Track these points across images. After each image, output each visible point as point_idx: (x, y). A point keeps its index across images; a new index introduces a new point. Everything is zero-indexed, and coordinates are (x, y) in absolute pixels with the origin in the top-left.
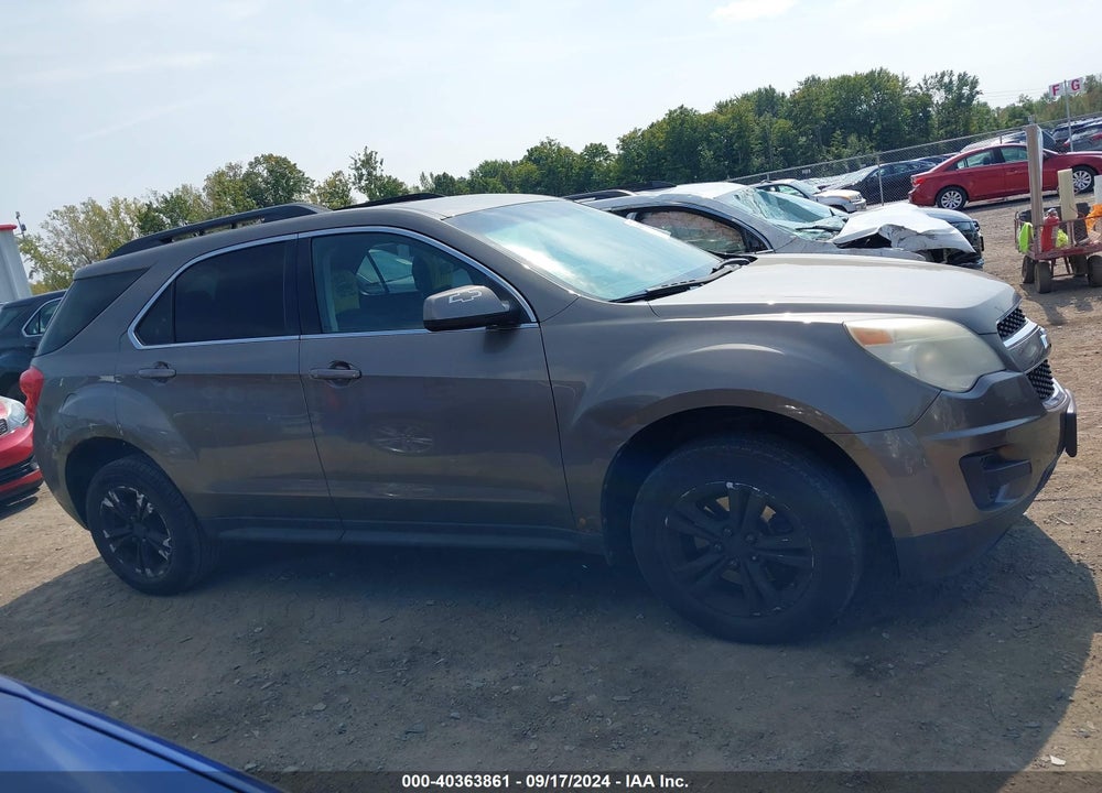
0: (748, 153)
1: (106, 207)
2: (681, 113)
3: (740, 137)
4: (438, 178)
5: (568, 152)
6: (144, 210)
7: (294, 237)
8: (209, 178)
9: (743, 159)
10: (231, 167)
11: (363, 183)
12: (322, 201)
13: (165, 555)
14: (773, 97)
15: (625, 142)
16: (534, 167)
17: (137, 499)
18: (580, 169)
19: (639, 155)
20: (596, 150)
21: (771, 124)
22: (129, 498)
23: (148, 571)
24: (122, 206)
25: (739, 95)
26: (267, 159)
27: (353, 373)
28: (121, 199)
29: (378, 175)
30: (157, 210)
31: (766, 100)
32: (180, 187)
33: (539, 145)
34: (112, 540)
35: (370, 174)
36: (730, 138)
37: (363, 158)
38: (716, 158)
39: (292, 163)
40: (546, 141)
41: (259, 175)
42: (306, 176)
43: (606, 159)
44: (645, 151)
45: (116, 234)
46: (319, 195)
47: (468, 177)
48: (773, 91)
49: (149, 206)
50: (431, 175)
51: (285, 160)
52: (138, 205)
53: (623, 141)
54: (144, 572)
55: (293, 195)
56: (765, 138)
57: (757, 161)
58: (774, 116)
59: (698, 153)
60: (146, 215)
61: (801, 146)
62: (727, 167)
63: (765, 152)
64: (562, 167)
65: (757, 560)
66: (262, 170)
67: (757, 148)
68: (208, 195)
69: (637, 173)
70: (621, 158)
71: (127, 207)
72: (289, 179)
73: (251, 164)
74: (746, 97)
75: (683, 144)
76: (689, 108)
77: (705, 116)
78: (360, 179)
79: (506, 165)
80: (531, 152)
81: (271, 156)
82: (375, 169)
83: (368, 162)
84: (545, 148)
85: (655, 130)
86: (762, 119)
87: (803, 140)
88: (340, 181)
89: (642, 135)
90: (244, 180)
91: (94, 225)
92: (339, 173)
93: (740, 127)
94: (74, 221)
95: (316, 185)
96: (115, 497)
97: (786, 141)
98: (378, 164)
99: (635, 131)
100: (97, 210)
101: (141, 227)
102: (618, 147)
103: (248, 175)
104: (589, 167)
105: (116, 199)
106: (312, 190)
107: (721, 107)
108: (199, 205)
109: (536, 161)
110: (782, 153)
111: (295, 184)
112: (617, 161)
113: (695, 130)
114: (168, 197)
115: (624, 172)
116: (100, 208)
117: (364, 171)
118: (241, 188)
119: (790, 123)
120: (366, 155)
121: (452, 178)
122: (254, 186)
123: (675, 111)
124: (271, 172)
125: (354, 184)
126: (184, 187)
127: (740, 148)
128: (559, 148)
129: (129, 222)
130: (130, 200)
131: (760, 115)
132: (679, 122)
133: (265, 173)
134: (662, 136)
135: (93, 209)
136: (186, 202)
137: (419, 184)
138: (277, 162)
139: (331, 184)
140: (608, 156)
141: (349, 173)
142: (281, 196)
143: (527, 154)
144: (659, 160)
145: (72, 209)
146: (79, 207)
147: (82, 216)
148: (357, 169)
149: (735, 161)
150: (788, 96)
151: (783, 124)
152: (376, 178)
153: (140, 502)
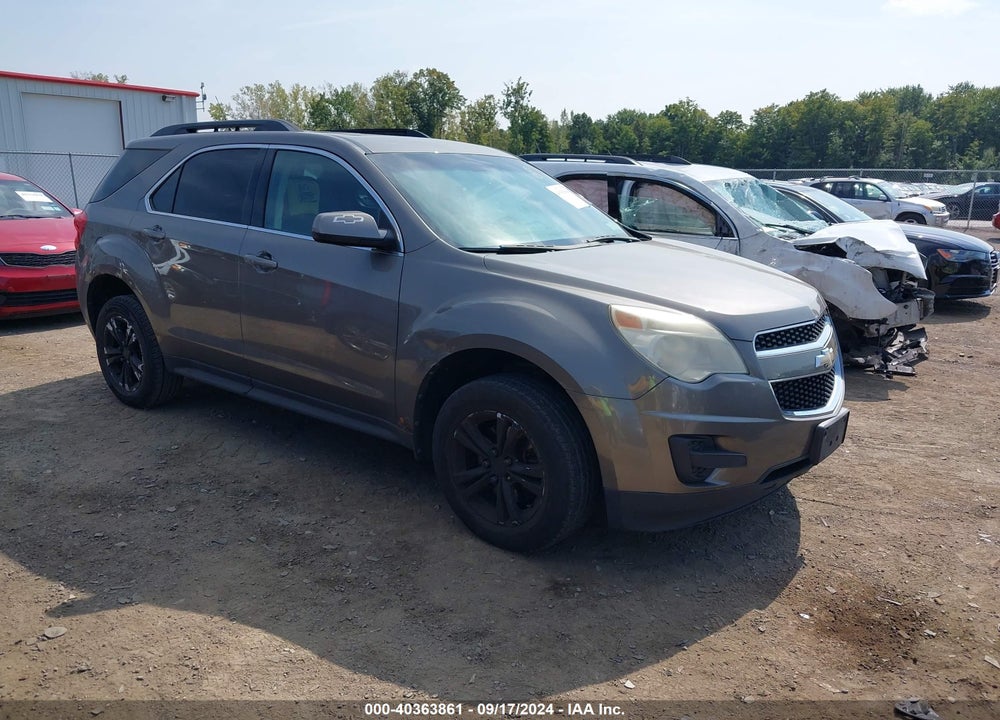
0: (878, 146)
1: (288, 91)
2: (822, 97)
3: (874, 130)
4: (578, 117)
5: (703, 115)
6: (318, 99)
7: (266, 146)
8: (378, 81)
9: (871, 152)
10: (398, 75)
11: (509, 109)
12: (469, 120)
13: (138, 376)
14: (919, 97)
15: (760, 115)
16: (668, 122)
17: (127, 328)
18: (711, 132)
19: (770, 130)
20: (731, 118)
21: (909, 123)
22: (122, 326)
23: (127, 386)
24: (301, 92)
25: (885, 89)
26: (431, 72)
27: (273, 263)
28: (302, 86)
29: (524, 104)
30: (328, 101)
31: (911, 99)
32: (352, 85)
33: (677, 103)
34: (110, 356)
35: (517, 102)
36: (864, 129)
37: (515, 87)
38: (845, 146)
39: (451, 80)
40: (685, 100)
41: (420, 85)
42: (460, 94)
43: (737, 128)
44: (776, 126)
45: (291, 115)
46: (468, 113)
47: (605, 120)
48: (921, 90)
49: (322, 96)
50: (572, 113)
51: (445, 77)
52: (314, 94)
53: (758, 114)
54: (124, 386)
55: (444, 109)
56: (898, 136)
57: (884, 156)
58: (915, 115)
59: (828, 139)
60: (318, 103)
61: (934, 150)
62: (852, 157)
63: (896, 150)
64: (695, 126)
65: (511, 480)
66: (424, 82)
67: (888, 144)
68: (374, 95)
69: (763, 146)
70: (754, 131)
71: (305, 94)
72: (445, 94)
73: (415, 75)
74: (892, 92)
75: (816, 126)
76: (831, 93)
77: (845, 103)
78: (508, 105)
79: (643, 116)
80: (669, 108)
81: (434, 70)
82: (523, 99)
83: (518, 91)
84: (683, 106)
85: (791, 109)
86: (902, 115)
87: (937, 144)
88: (490, 104)
89: (779, 111)
90: (406, 88)
91: (275, 104)
92: (491, 97)
93: (877, 120)
94: (260, 98)
95: (468, 103)
96: (114, 323)
97: (920, 142)
98: (527, 95)
99: (773, 107)
100: (280, 92)
101: (312, 114)
102: (751, 119)
103: (411, 84)
104: (720, 132)
105: (297, 85)
106: (463, 108)
107: (864, 98)
108: (363, 104)
109: (671, 118)
110: (913, 152)
111: (449, 99)
112: (748, 131)
113: (831, 115)
114: (340, 91)
115: (750, 143)
116: (283, 91)
117: (513, 99)
118: (402, 95)
119: (929, 125)
120: (518, 84)
121: (590, 119)
122: (414, 94)
123: (816, 94)
124: (431, 84)
125: (501, 108)
126: (355, 85)
127: (871, 140)
128: (696, 110)
129: (304, 108)
130: (309, 89)
131: (901, 112)
132: (817, 105)
133: (426, 85)
134: (796, 116)
135: (278, 90)
136: (353, 98)
137: (559, 119)
138: (438, 77)
139: (481, 105)
140: (740, 124)
141: (500, 98)
142: (434, 108)
143: (664, 109)
144: (788, 138)
145: (260, 88)
146: (267, 87)
147: (267, 96)
148: (508, 95)
149: (863, 153)
150: (935, 99)
151: (922, 124)
152: (522, 106)
153: (128, 331)
